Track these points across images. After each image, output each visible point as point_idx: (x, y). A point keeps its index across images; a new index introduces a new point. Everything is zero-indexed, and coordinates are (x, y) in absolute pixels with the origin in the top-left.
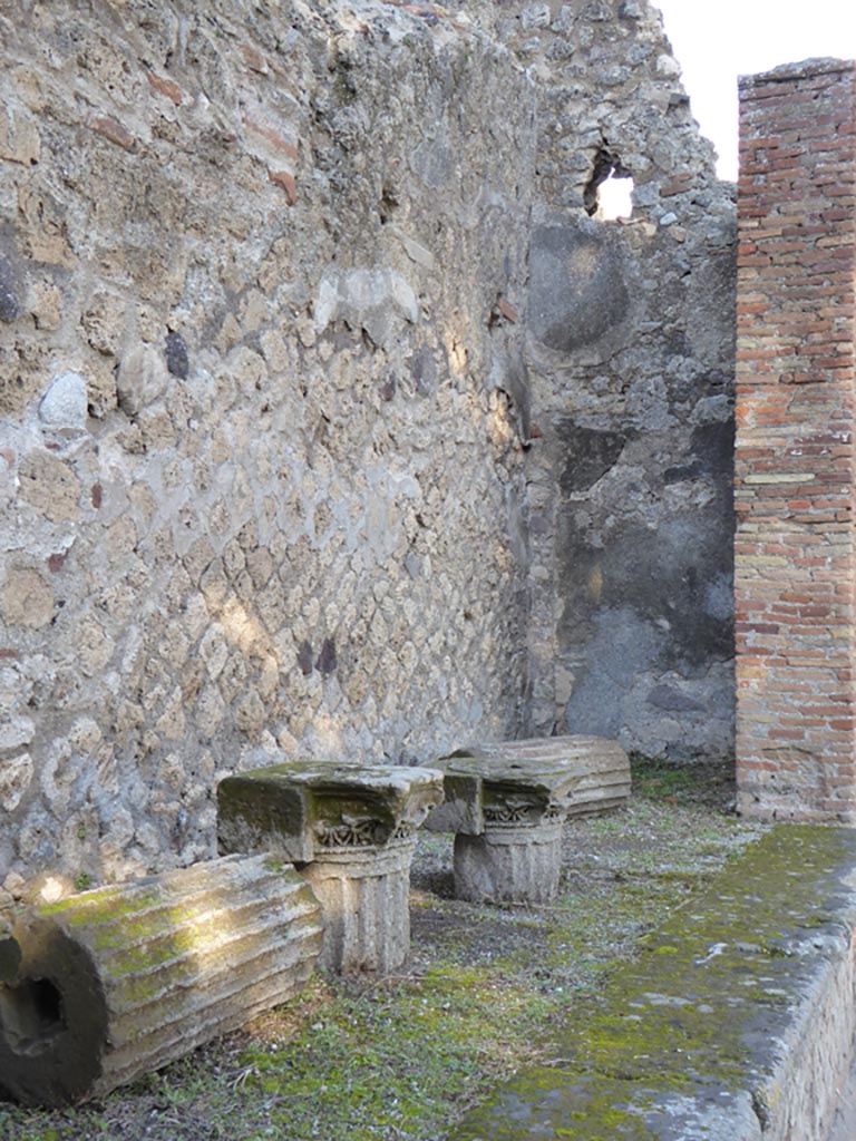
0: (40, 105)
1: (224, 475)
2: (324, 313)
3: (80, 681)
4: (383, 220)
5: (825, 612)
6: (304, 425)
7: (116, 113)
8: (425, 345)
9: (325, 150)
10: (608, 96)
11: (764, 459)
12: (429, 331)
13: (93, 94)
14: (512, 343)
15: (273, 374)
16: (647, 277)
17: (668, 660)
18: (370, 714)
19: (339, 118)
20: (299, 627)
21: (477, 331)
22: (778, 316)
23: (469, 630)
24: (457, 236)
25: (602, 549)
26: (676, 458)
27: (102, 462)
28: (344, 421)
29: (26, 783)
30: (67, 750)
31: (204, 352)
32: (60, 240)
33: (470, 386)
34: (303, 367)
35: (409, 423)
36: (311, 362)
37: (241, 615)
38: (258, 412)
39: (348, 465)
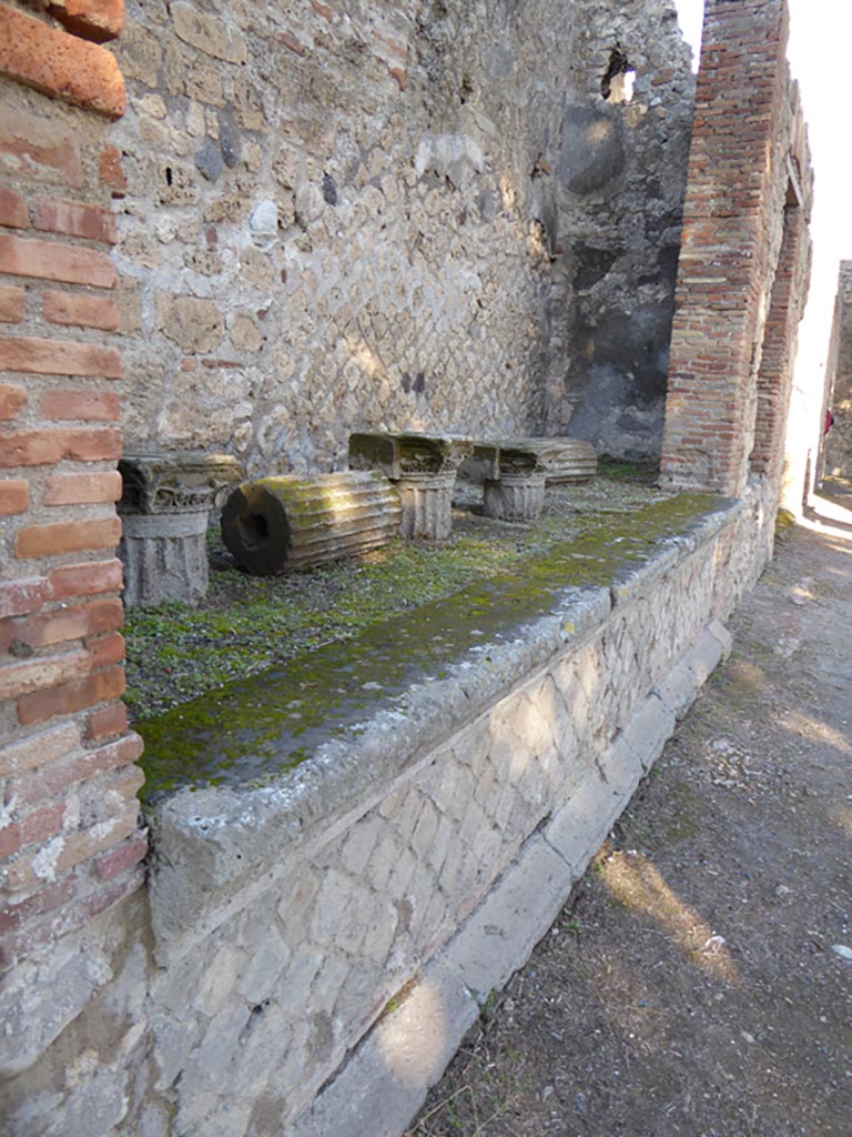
0: (246, 25)
1: (358, 267)
2: (421, 164)
3: (276, 384)
4: (463, 101)
5: (724, 367)
6: (407, 238)
7: (292, 29)
8: (488, 188)
9: (425, 52)
10: (623, 11)
11: (697, 268)
12: (491, 179)
13: (278, 17)
14: (547, 189)
15: (389, 204)
16: (638, 143)
17: (631, 399)
18: (445, 420)
19: (435, 29)
20: (403, 363)
21: (523, 179)
22: (715, 170)
23: (509, 375)
24: (513, 113)
25: (595, 328)
26: (647, 268)
27: (286, 255)
28: (433, 237)
29: (249, 438)
30: (271, 423)
31: (346, 188)
32: (260, 115)
33: (517, 217)
34: (408, 200)
35: (475, 239)
36: (412, 197)
37: (368, 354)
38: (379, 228)
39: (435, 265)
